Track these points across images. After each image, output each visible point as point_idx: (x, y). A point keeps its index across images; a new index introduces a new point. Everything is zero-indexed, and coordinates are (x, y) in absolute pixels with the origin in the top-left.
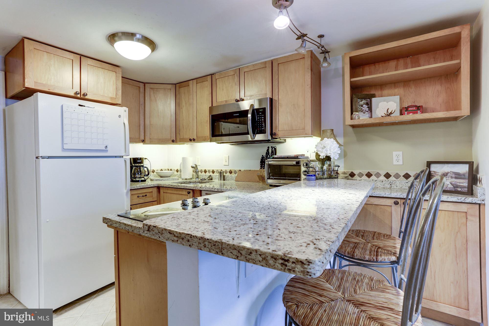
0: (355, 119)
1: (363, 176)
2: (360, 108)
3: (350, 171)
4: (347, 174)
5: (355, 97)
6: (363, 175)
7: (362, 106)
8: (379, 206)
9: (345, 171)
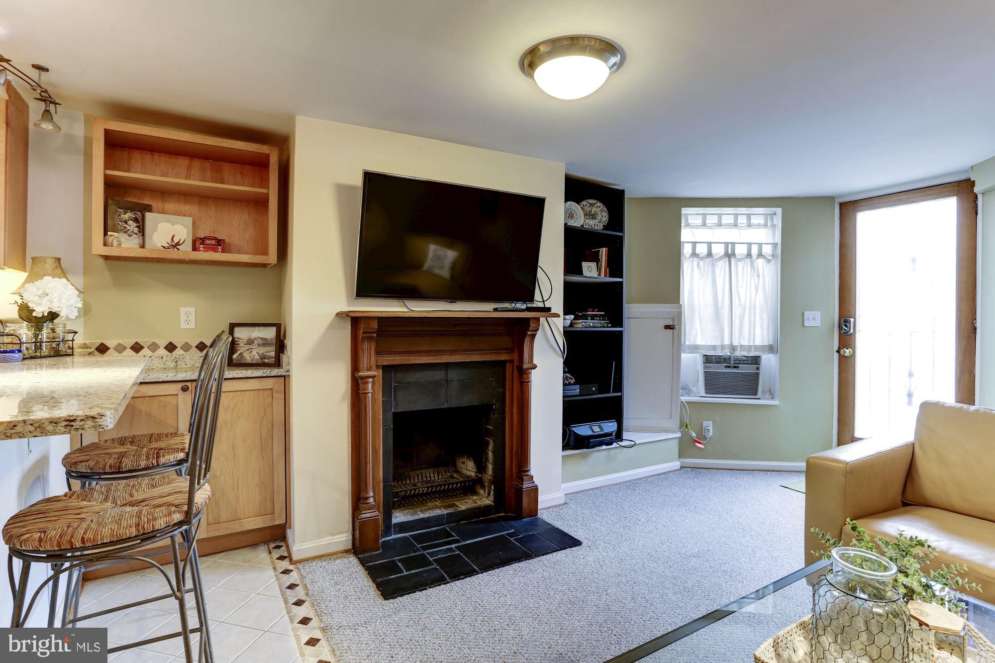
0: (112, 246)
1: (125, 350)
2: (121, 226)
3: (98, 342)
4: (90, 348)
5: (112, 204)
7: (126, 222)
8: (157, 397)
9: (87, 342)
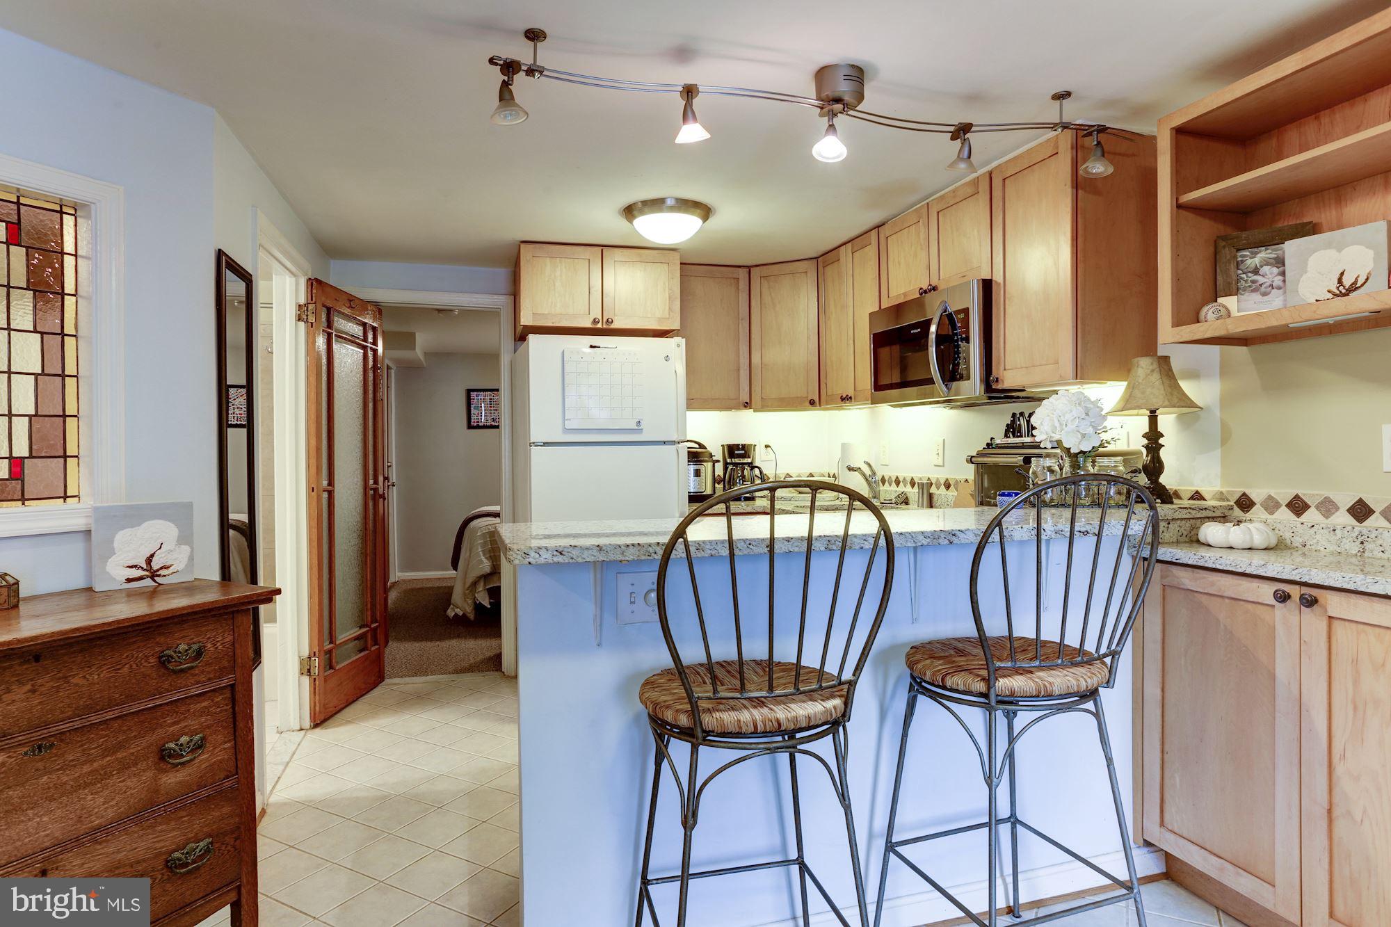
0: (1206, 321)
1: (1277, 509)
2: (1246, 281)
3: (1239, 490)
4: (1228, 500)
5: (1224, 247)
6: (1277, 505)
7: (1256, 271)
8: (1242, 603)
9: (1223, 490)
